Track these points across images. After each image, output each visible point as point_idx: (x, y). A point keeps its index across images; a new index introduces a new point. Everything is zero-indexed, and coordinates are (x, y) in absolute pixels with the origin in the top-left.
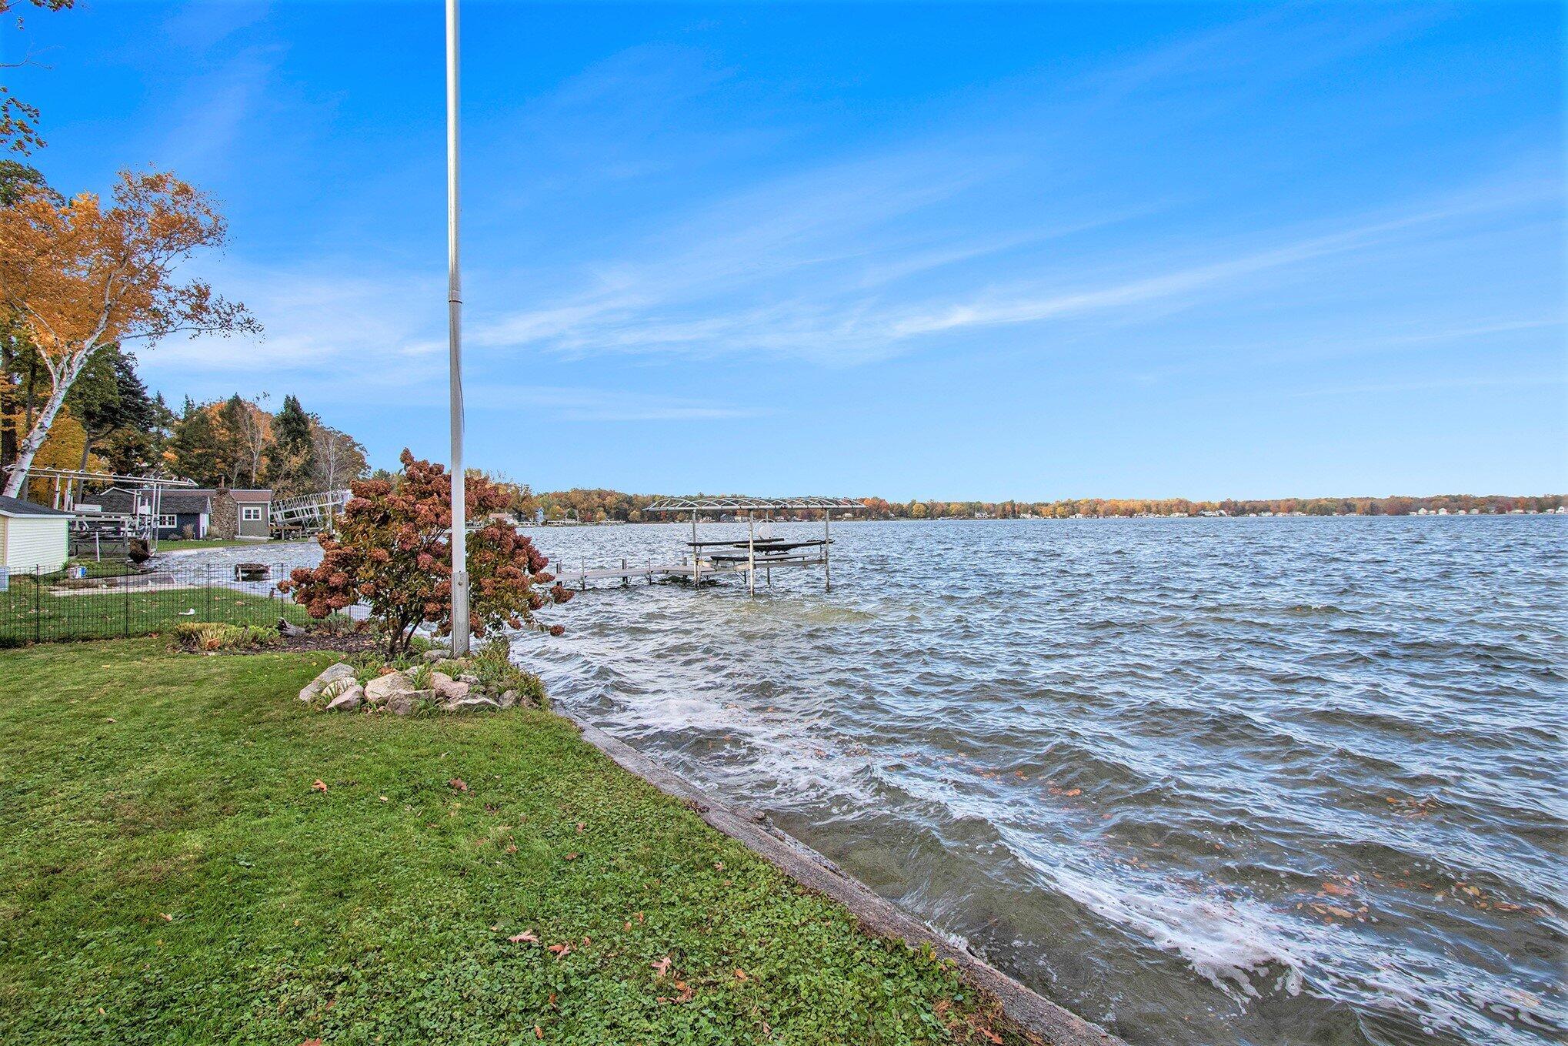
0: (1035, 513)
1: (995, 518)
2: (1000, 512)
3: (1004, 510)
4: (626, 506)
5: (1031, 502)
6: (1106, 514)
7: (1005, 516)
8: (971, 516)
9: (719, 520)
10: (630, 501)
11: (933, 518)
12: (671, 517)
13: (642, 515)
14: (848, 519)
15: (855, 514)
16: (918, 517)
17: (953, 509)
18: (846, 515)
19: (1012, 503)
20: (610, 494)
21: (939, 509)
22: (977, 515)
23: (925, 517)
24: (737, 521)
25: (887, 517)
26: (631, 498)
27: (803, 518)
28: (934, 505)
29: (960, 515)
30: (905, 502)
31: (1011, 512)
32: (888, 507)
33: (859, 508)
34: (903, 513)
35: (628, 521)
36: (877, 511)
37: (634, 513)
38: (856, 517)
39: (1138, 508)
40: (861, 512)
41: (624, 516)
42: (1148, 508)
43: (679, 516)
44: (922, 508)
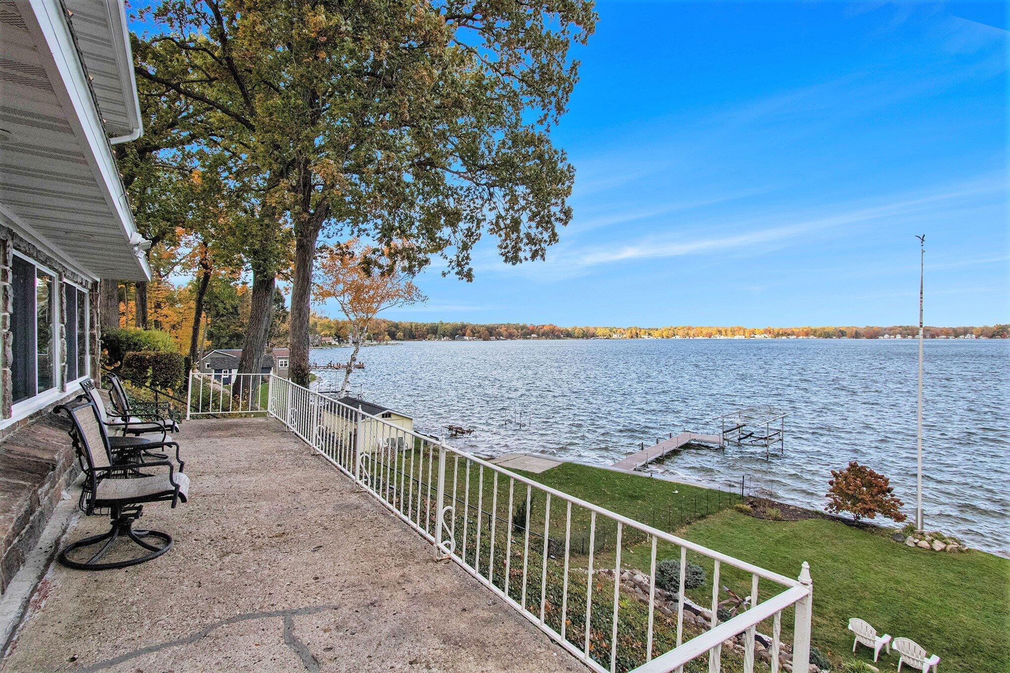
0: (650, 334)
1: (625, 338)
3: (630, 333)
4: (394, 329)
6: (694, 336)
7: (631, 337)
8: (610, 337)
9: (454, 339)
10: (396, 326)
11: (587, 338)
12: (423, 336)
13: (405, 336)
14: (534, 338)
15: (538, 335)
16: (578, 338)
17: (600, 332)
18: (533, 335)
20: (384, 321)
21: (592, 332)
22: (614, 336)
23: (583, 337)
24: (465, 340)
25: (559, 337)
26: (397, 324)
27: (507, 338)
29: (604, 336)
32: (559, 331)
33: (541, 331)
34: (569, 335)
35: (396, 339)
36: (553, 334)
37: (400, 334)
38: (540, 336)
39: (714, 332)
40: (543, 334)
41: (393, 336)
42: (720, 332)
43: (428, 336)
44: (581, 332)
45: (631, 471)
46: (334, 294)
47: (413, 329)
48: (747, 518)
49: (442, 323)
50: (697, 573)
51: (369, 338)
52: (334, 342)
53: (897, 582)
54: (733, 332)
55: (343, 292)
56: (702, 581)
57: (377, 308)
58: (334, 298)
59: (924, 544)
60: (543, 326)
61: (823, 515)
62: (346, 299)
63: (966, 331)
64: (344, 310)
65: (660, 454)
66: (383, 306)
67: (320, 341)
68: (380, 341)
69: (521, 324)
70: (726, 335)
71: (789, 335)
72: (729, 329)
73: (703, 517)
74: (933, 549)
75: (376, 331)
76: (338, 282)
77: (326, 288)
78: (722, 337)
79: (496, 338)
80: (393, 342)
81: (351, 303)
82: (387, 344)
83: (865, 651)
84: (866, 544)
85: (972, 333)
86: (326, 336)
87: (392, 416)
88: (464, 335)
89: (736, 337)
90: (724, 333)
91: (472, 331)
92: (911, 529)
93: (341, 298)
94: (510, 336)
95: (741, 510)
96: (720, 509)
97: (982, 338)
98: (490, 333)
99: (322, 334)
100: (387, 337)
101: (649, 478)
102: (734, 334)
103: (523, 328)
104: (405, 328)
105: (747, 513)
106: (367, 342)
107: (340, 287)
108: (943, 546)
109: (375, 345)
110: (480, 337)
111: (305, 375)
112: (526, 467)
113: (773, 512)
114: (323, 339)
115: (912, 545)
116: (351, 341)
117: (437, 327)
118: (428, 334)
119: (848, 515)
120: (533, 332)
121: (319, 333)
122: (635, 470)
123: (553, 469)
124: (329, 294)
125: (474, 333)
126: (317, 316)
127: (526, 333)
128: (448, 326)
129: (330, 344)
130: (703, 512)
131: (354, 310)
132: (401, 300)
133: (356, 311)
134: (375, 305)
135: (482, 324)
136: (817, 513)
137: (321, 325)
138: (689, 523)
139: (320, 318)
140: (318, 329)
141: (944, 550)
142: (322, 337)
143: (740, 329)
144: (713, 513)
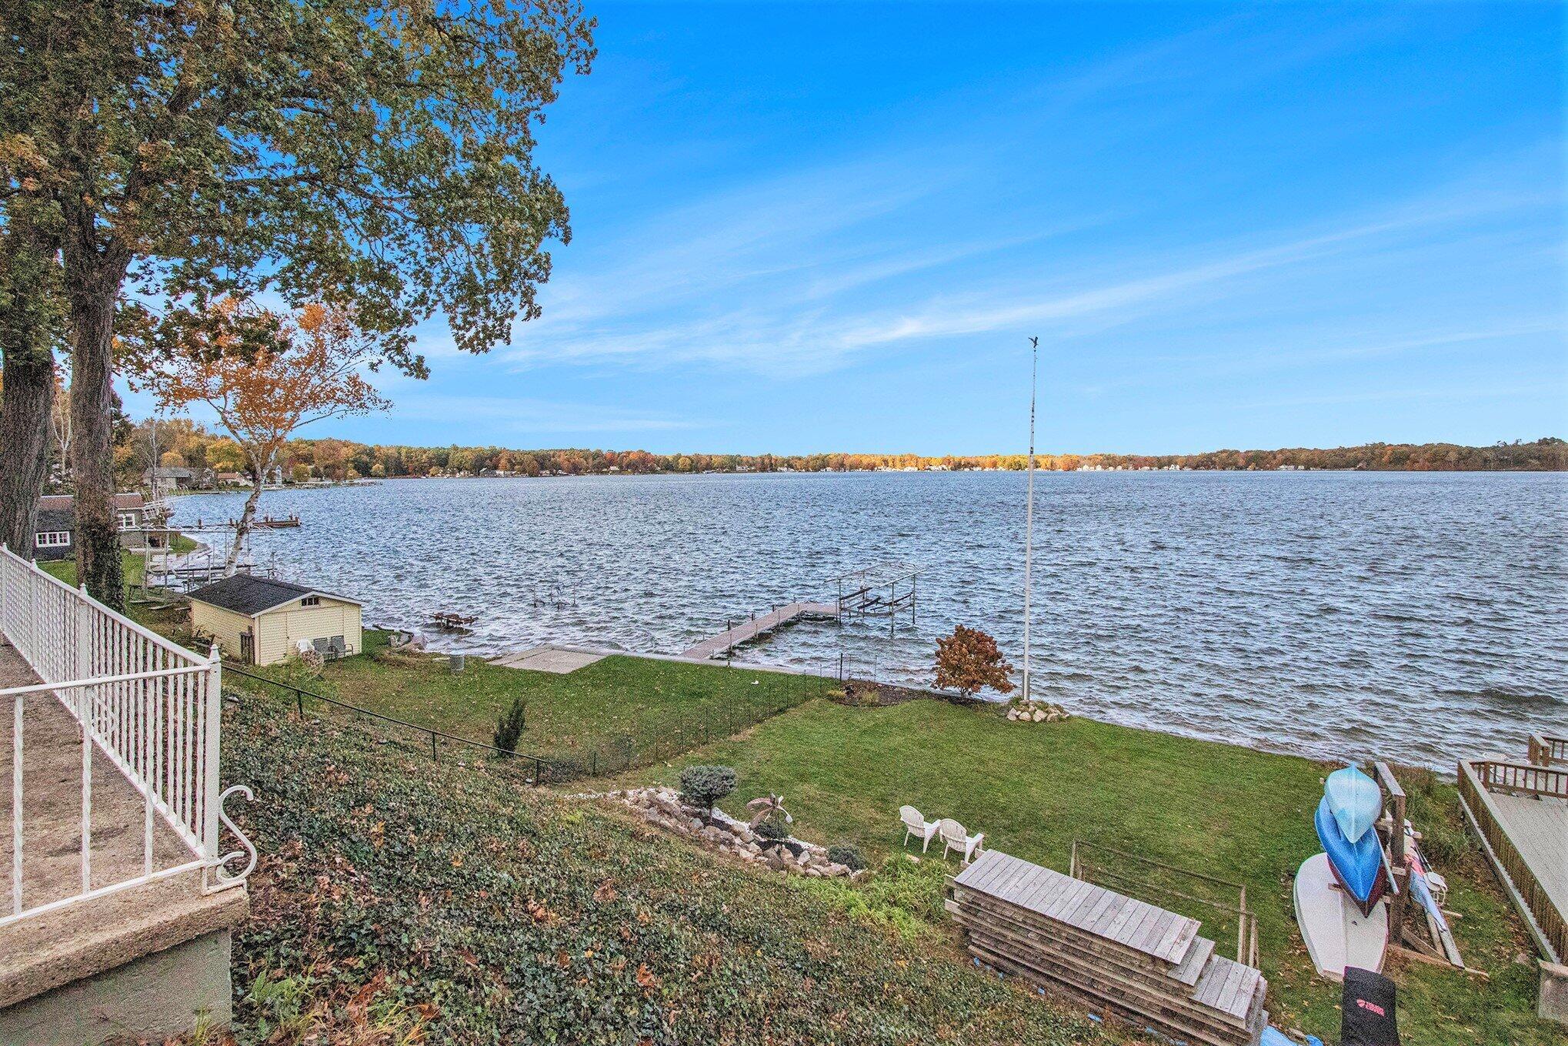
0: (790, 466)
1: (755, 471)
2: (759, 466)
3: (763, 463)
4: (365, 458)
5: (786, 456)
6: (852, 468)
7: (763, 469)
8: (732, 469)
9: (477, 475)
10: (371, 453)
11: (698, 472)
12: (422, 471)
13: (387, 469)
14: (614, 472)
15: (621, 467)
16: (683, 471)
17: (716, 462)
18: (612, 468)
19: (769, 457)
20: (345, 445)
21: (704, 462)
22: (738, 468)
23: (690, 470)
24: (498, 476)
25: (654, 471)
26: (371, 449)
27: (569, 473)
28: (699, 458)
29: (722, 468)
30: (670, 455)
31: (767, 465)
32: (653, 460)
33: (626, 461)
34: (669, 467)
35: (370, 476)
36: (643, 465)
37: (378, 467)
38: (622, 470)
39: (877, 462)
40: (628, 466)
41: (364, 470)
42: (886, 462)
43: (432, 470)
44: (688, 461)
45: (706, 661)
46: (204, 395)
47: (403, 458)
48: (839, 706)
49: (456, 448)
50: (727, 778)
51: (316, 474)
52: (243, 482)
53: (982, 762)
54: (903, 463)
55: (223, 392)
56: (731, 786)
57: (293, 421)
58: (203, 402)
59: (1026, 716)
60: (629, 453)
61: (929, 694)
62: (230, 401)
63: (1170, 461)
64: (226, 422)
65: (753, 634)
66: (304, 416)
67: (215, 480)
68: (339, 480)
69: (593, 450)
70: (894, 466)
71: (973, 466)
72: (898, 458)
73: (781, 711)
74: (1032, 721)
75: (330, 462)
76: (209, 372)
77: (185, 382)
78: (889, 470)
79: (551, 473)
80: (363, 480)
81: (240, 408)
82: (352, 485)
83: (916, 843)
84: (964, 723)
85: (1176, 464)
86: (225, 470)
87: (323, 603)
88: (496, 467)
89: (907, 469)
90: (890, 464)
91: (509, 461)
92: (1016, 701)
93: (220, 402)
94: (576, 470)
95: (831, 698)
96: (806, 699)
97: (1187, 469)
98: (541, 465)
99: (218, 466)
100: (352, 472)
101: (725, 668)
102: (903, 465)
103: (597, 455)
104: (388, 457)
105: (839, 700)
106: (313, 481)
107: (215, 381)
108: (1044, 715)
109: (328, 486)
110: (524, 471)
111: (110, 534)
112: (548, 667)
113: (869, 696)
114: (220, 476)
115: (1014, 719)
116: (279, 480)
117: (448, 455)
118: (431, 466)
119: (953, 690)
120: (611, 462)
121: (211, 466)
122: (712, 658)
123: (590, 666)
124: (193, 394)
125: (513, 466)
126: (207, 433)
127: (601, 464)
128: (466, 453)
129: (236, 485)
130: (782, 705)
131: (248, 423)
132: (341, 407)
133: (253, 425)
134: (288, 415)
135: (528, 449)
136: (924, 692)
137: (214, 451)
138: (759, 722)
139: (214, 438)
140: (210, 458)
141: (1044, 721)
142: (217, 472)
143: (912, 457)
144: (795, 706)
